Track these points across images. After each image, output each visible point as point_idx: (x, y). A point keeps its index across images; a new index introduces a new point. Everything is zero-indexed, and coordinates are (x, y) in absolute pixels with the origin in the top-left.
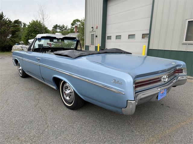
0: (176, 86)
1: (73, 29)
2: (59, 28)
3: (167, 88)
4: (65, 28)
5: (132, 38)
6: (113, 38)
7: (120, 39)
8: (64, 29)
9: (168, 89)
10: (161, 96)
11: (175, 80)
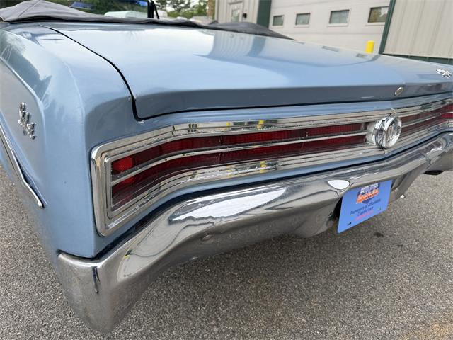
0: (439, 172)
1: (205, 6)
2: (171, 3)
3: (394, 179)
4: (186, 3)
5: (340, 22)
6: (289, 21)
7: (308, 23)
8: (182, 5)
9: (402, 183)
10: (360, 212)
11: (440, 149)
